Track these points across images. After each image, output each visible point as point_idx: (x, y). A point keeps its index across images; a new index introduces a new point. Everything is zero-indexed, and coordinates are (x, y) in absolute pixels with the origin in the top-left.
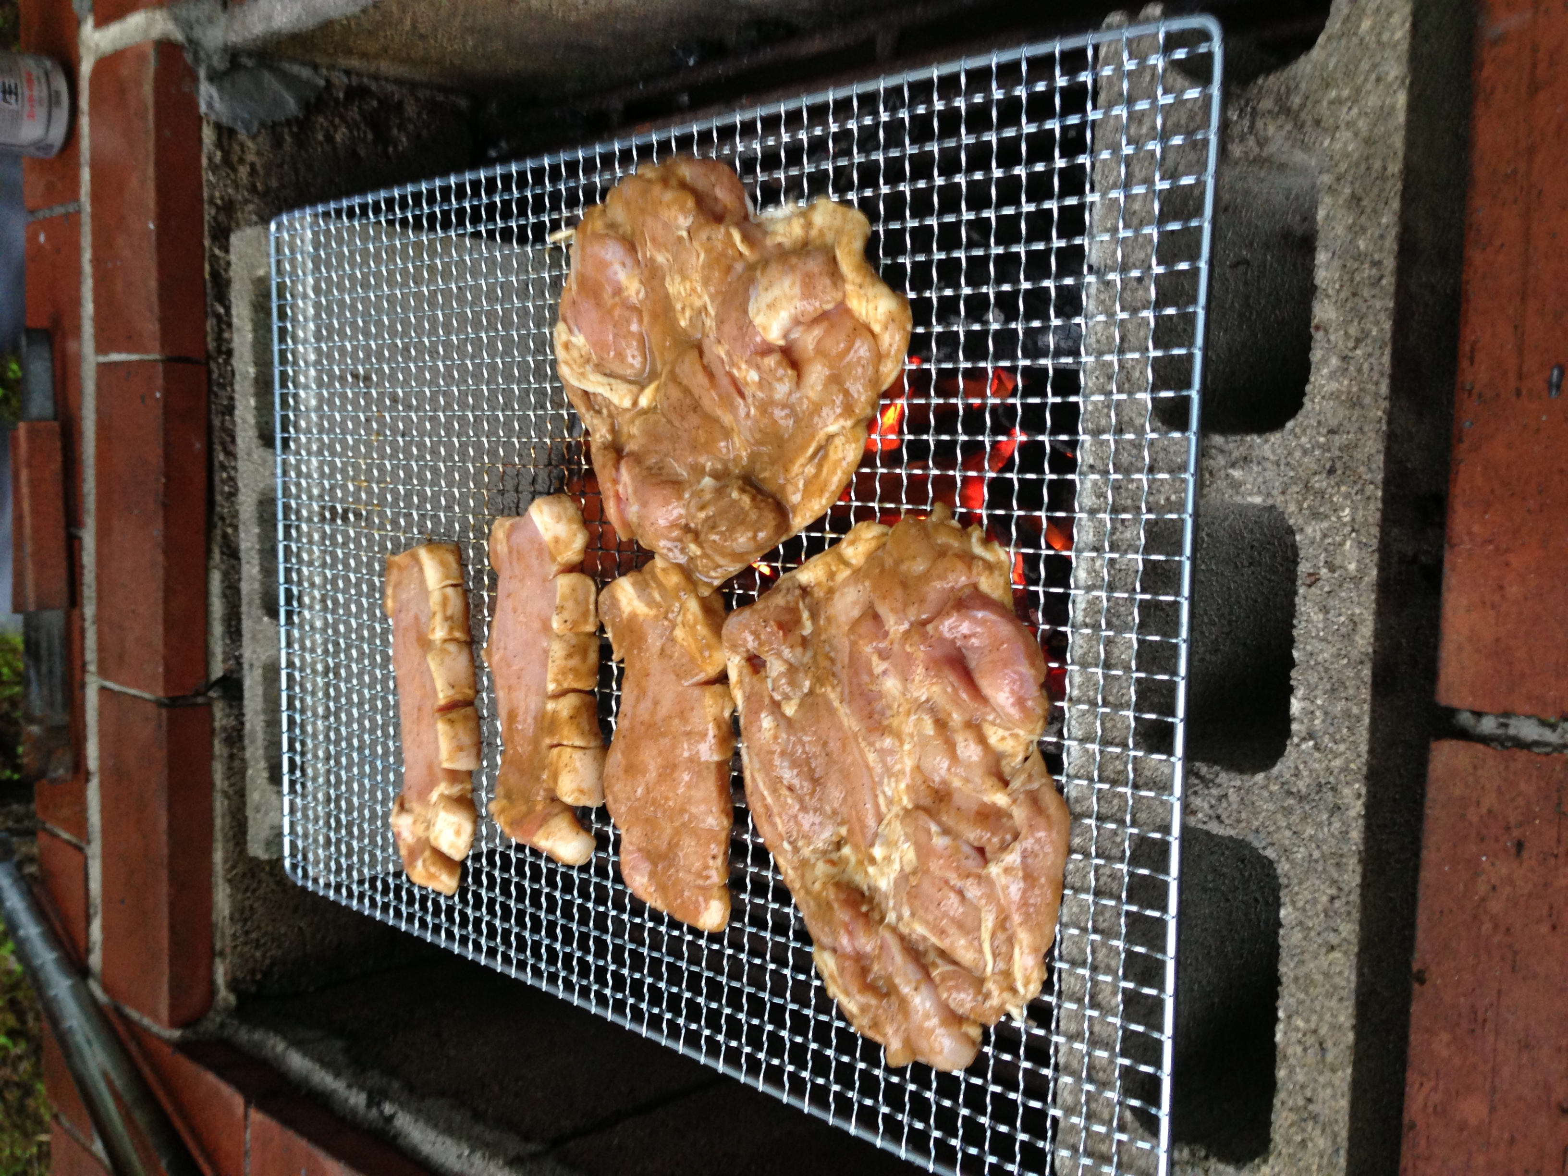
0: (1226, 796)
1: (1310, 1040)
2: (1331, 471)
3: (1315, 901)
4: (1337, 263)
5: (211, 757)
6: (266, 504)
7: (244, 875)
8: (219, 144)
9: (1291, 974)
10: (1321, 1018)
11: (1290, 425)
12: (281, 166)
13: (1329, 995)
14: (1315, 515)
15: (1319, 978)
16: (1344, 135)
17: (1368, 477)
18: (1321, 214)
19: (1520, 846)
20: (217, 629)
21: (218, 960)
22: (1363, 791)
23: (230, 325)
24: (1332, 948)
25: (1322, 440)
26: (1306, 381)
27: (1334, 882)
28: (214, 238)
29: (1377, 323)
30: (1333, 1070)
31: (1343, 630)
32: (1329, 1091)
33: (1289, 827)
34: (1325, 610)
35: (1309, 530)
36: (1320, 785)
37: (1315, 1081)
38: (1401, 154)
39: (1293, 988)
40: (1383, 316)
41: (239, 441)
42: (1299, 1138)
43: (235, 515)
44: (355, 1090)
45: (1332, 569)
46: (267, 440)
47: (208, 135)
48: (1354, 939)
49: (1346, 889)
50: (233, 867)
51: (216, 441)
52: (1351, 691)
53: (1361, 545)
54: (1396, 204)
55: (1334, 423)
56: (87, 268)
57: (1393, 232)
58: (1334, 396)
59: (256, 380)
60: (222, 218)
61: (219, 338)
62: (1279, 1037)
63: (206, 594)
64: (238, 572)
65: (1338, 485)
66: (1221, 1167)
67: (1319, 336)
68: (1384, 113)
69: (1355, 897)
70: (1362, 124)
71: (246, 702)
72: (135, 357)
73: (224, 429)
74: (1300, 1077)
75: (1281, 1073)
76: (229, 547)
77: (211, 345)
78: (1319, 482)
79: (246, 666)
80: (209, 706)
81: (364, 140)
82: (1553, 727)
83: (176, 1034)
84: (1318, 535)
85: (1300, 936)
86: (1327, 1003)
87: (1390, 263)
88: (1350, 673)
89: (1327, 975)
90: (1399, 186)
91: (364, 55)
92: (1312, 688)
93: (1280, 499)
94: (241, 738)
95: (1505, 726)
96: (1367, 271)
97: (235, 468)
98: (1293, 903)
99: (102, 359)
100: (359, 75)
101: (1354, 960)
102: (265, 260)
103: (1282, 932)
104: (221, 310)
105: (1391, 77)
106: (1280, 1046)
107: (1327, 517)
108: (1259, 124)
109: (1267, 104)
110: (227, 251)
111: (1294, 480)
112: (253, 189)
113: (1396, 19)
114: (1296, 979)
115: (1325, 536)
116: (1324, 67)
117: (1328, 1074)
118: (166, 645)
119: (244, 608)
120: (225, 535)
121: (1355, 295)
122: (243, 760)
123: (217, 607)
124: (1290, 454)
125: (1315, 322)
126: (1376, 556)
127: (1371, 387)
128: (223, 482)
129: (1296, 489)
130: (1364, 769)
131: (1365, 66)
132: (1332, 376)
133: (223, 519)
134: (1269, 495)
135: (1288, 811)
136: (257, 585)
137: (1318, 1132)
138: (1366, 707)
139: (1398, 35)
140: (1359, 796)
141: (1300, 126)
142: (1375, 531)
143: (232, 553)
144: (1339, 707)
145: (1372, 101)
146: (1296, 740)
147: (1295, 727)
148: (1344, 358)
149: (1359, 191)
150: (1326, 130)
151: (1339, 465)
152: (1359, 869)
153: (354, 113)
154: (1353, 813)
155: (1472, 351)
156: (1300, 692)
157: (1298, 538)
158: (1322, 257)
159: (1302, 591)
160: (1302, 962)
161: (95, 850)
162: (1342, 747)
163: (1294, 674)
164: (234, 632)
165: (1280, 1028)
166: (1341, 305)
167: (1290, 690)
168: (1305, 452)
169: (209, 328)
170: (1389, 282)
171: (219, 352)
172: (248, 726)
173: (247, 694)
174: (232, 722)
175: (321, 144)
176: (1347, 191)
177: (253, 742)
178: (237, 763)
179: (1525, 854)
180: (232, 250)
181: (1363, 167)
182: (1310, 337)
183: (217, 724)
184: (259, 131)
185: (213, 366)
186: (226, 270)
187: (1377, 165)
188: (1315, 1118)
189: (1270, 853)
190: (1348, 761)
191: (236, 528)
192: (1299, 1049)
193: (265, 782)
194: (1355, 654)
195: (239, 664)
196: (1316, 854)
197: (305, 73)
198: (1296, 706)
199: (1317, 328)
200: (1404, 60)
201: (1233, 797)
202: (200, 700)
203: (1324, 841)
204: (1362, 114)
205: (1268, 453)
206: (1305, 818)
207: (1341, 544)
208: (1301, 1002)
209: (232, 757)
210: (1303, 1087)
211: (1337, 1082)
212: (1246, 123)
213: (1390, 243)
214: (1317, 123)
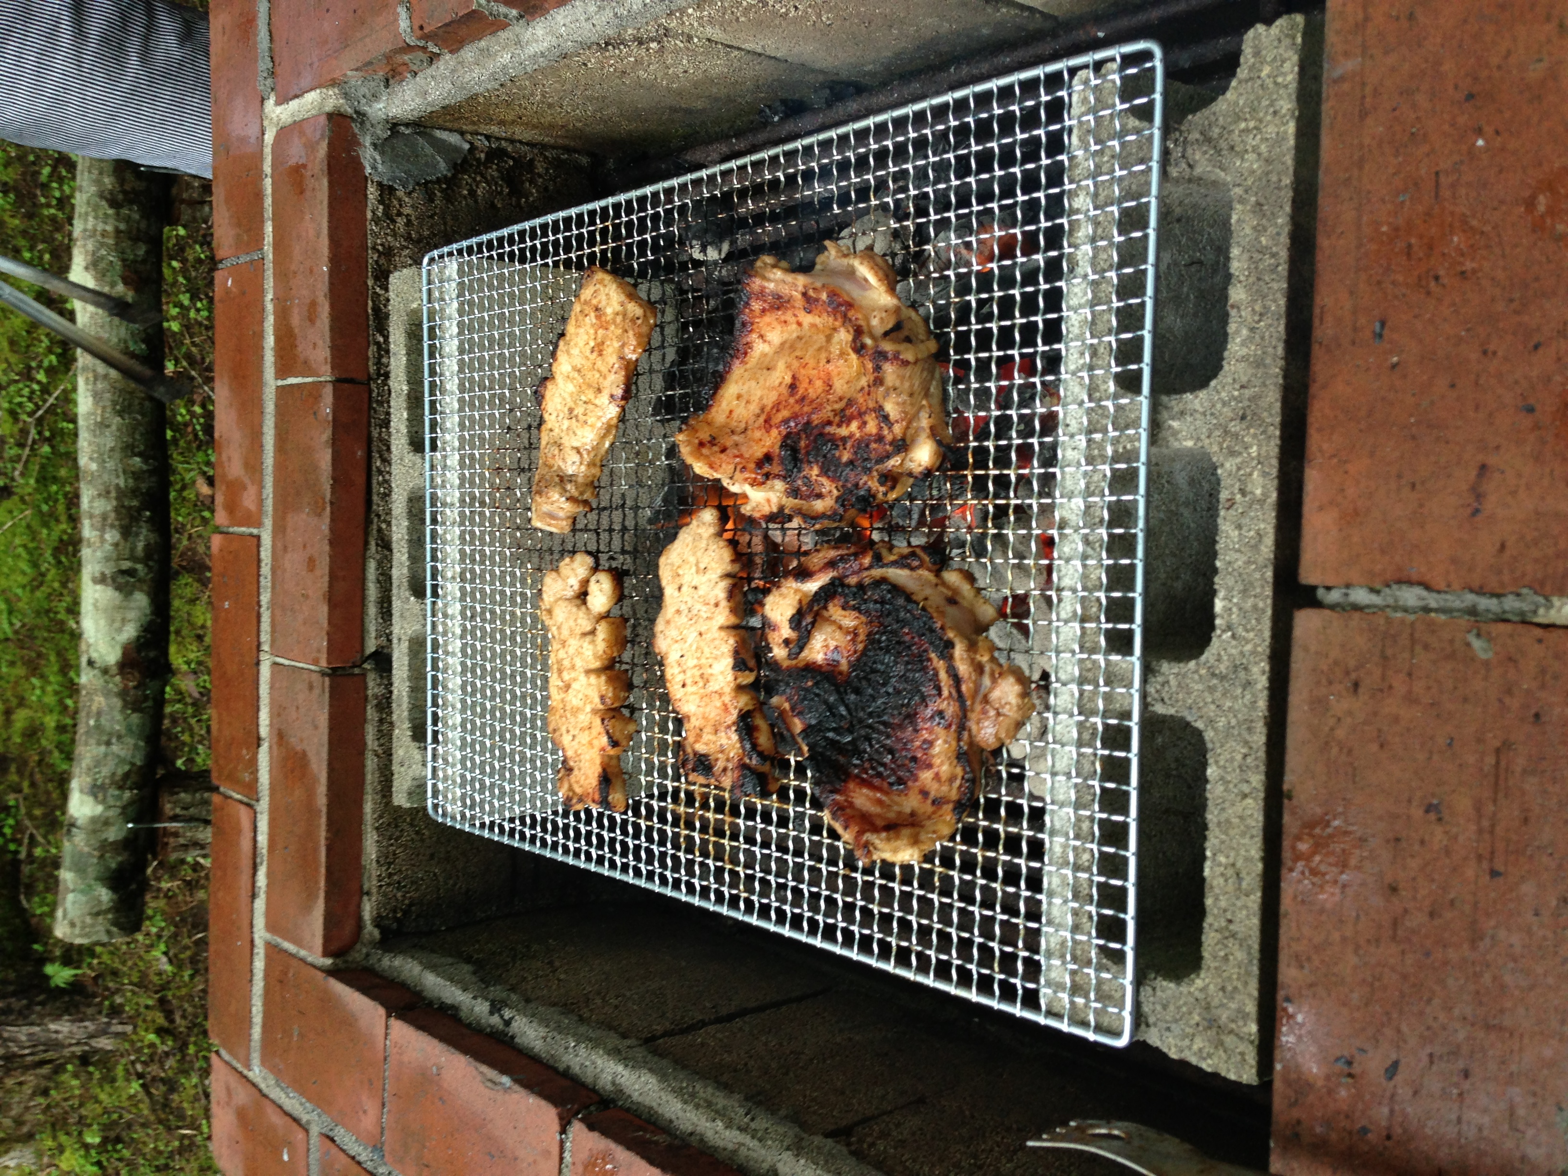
0: (1168, 682)
1: (1230, 872)
2: (1243, 418)
3: (1232, 760)
4: (1246, 256)
5: (365, 721)
6: (416, 502)
7: (389, 825)
8: (382, 202)
9: (1215, 820)
10: (1238, 855)
11: (1213, 383)
12: (432, 217)
13: (1243, 834)
14: (1232, 453)
15: (1235, 821)
16: (1251, 156)
17: (1269, 420)
18: (1234, 218)
19: (1356, 685)
20: (372, 610)
21: (365, 898)
22: (1267, 668)
23: (388, 352)
24: (1245, 796)
25: (1236, 393)
26: (1225, 349)
27: (1246, 743)
28: (376, 278)
29: (1275, 301)
30: (1247, 895)
31: (1253, 542)
32: (1244, 912)
33: (1213, 702)
34: (1239, 527)
35: (1227, 465)
36: (1236, 666)
37: (1234, 905)
38: (1291, 170)
39: (1217, 831)
40: (1279, 295)
41: (393, 448)
42: (1222, 954)
43: (389, 512)
44: (479, 1000)
45: (1243, 492)
46: (417, 445)
47: (372, 192)
48: (1261, 787)
49: (1255, 746)
50: (381, 817)
51: (374, 449)
52: (1258, 590)
53: (1264, 474)
54: (1288, 209)
55: (1244, 379)
56: (270, 307)
57: (1286, 230)
58: (1244, 359)
59: (409, 396)
60: (382, 261)
61: (379, 363)
62: (1207, 872)
63: (363, 579)
64: (390, 561)
65: (1248, 428)
66: (1165, 983)
67: (1233, 313)
68: (1280, 139)
69: (1262, 754)
70: (1263, 148)
71: (394, 672)
72: (310, 380)
73: (381, 440)
74: (1223, 904)
75: (1209, 902)
76: (382, 540)
77: (372, 369)
78: (1235, 427)
79: (395, 641)
80: (364, 675)
81: (501, 193)
82: (1378, 592)
83: (328, 961)
84: (1234, 468)
85: (1222, 788)
86: (1243, 841)
87: (1284, 254)
88: (1257, 575)
89: (1241, 818)
90: (1291, 194)
91: (502, 123)
92: (1230, 590)
93: (1207, 441)
94: (389, 704)
95: (1346, 595)
96: (1269, 261)
97: (389, 473)
98: (1217, 762)
99: (280, 383)
100: (498, 139)
101: (1261, 803)
102: (417, 295)
103: (1208, 787)
104: (381, 339)
105: (1284, 111)
106: (1208, 881)
107: (1240, 454)
108: (1189, 151)
109: (1195, 135)
110: (387, 290)
111: (1217, 426)
112: (408, 238)
113: (1287, 66)
114: (1219, 824)
115: (1239, 469)
116: (1236, 103)
117: (1244, 898)
118: (329, 623)
119: (395, 591)
120: (380, 530)
121: (1259, 279)
122: (391, 724)
123: (372, 591)
124: (1213, 406)
125: (1231, 302)
126: (1276, 482)
127: (1270, 350)
128: (380, 484)
129: (1217, 433)
130: (1268, 651)
131: (1264, 103)
132: (1243, 344)
133: (379, 516)
134: (1198, 439)
135: (1211, 689)
136: (405, 571)
137: (1237, 947)
138: (1269, 601)
139: (1290, 77)
140: (1264, 673)
141: (1219, 152)
142: (1275, 462)
143: (386, 545)
144: (1250, 603)
145: (1271, 131)
146: (1218, 632)
147: (1218, 622)
148: (1252, 330)
149: (1262, 201)
150: (1238, 153)
151: (1248, 412)
152: (1264, 730)
153: (493, 172)
154: (1259, 686)
155: (1322, 313)
156: (1221, 594)
157: (1219, 471)
158: (1235, 252)
159: (1222, 513)
160: (1223, 809)
161: (263, 806)
162: (1251, 635)
163: (1216, 579)
164: (386, 613)
165: (1208, 864)
166: (1248, 288)
167: (1213, 593)
168: (1224, 404)
169: (370, 354)
170: (1283, 269)
171: (379, 375)
172: (395, 692)
173: (395, 665)
174: (381, 691)
175: (465, 197)
176: (1253, 199)
177: (399, 706)
178: (385, 727)
179: (1361, 690)
180: (391, 287)
181: (1264, 180)
182: (1227, 315)
183: (370, 692)
184: (414, 190)
185: (373, 386)
186: (385, 306)
187: (1274, 178)
188: (1234, 935)
189: (1200, 725)
190: (1256, 646)
191: (389, 524)
192: (1221, 881)
193: (409, 739)
194: (1261, 560)
195: (390, 641)
196: (1233, 722)
197: (453, 139)
198: (1219, 605)
199: (1233, 307)
200: (1294, 97)
201: (1173, 682)
202: (357, 671)
203: (1239, 711)
204: (1263, 140)
205: (1198, 407)
206: (1224, 694)
207: (1251, 474)
208: (1223, 842)
209: (381, 721)
210: (1225, 911)
211: (1250, 904)
212: (1180, 149)
213: (1285, 239)
214: (1232, 148)
